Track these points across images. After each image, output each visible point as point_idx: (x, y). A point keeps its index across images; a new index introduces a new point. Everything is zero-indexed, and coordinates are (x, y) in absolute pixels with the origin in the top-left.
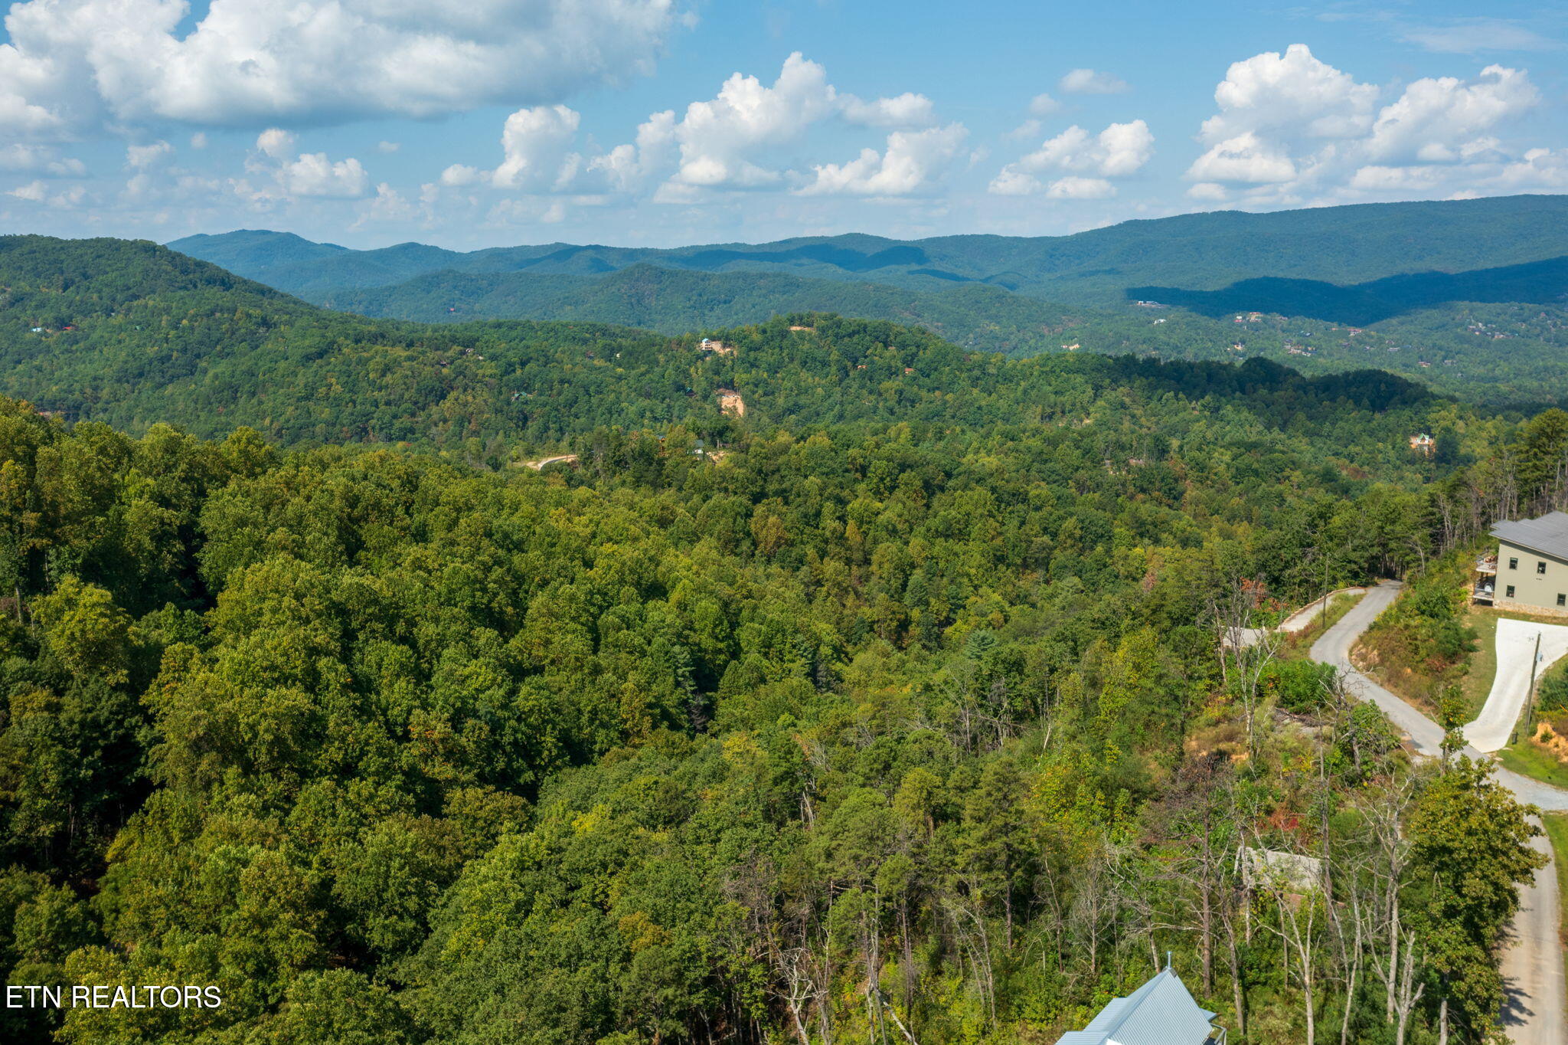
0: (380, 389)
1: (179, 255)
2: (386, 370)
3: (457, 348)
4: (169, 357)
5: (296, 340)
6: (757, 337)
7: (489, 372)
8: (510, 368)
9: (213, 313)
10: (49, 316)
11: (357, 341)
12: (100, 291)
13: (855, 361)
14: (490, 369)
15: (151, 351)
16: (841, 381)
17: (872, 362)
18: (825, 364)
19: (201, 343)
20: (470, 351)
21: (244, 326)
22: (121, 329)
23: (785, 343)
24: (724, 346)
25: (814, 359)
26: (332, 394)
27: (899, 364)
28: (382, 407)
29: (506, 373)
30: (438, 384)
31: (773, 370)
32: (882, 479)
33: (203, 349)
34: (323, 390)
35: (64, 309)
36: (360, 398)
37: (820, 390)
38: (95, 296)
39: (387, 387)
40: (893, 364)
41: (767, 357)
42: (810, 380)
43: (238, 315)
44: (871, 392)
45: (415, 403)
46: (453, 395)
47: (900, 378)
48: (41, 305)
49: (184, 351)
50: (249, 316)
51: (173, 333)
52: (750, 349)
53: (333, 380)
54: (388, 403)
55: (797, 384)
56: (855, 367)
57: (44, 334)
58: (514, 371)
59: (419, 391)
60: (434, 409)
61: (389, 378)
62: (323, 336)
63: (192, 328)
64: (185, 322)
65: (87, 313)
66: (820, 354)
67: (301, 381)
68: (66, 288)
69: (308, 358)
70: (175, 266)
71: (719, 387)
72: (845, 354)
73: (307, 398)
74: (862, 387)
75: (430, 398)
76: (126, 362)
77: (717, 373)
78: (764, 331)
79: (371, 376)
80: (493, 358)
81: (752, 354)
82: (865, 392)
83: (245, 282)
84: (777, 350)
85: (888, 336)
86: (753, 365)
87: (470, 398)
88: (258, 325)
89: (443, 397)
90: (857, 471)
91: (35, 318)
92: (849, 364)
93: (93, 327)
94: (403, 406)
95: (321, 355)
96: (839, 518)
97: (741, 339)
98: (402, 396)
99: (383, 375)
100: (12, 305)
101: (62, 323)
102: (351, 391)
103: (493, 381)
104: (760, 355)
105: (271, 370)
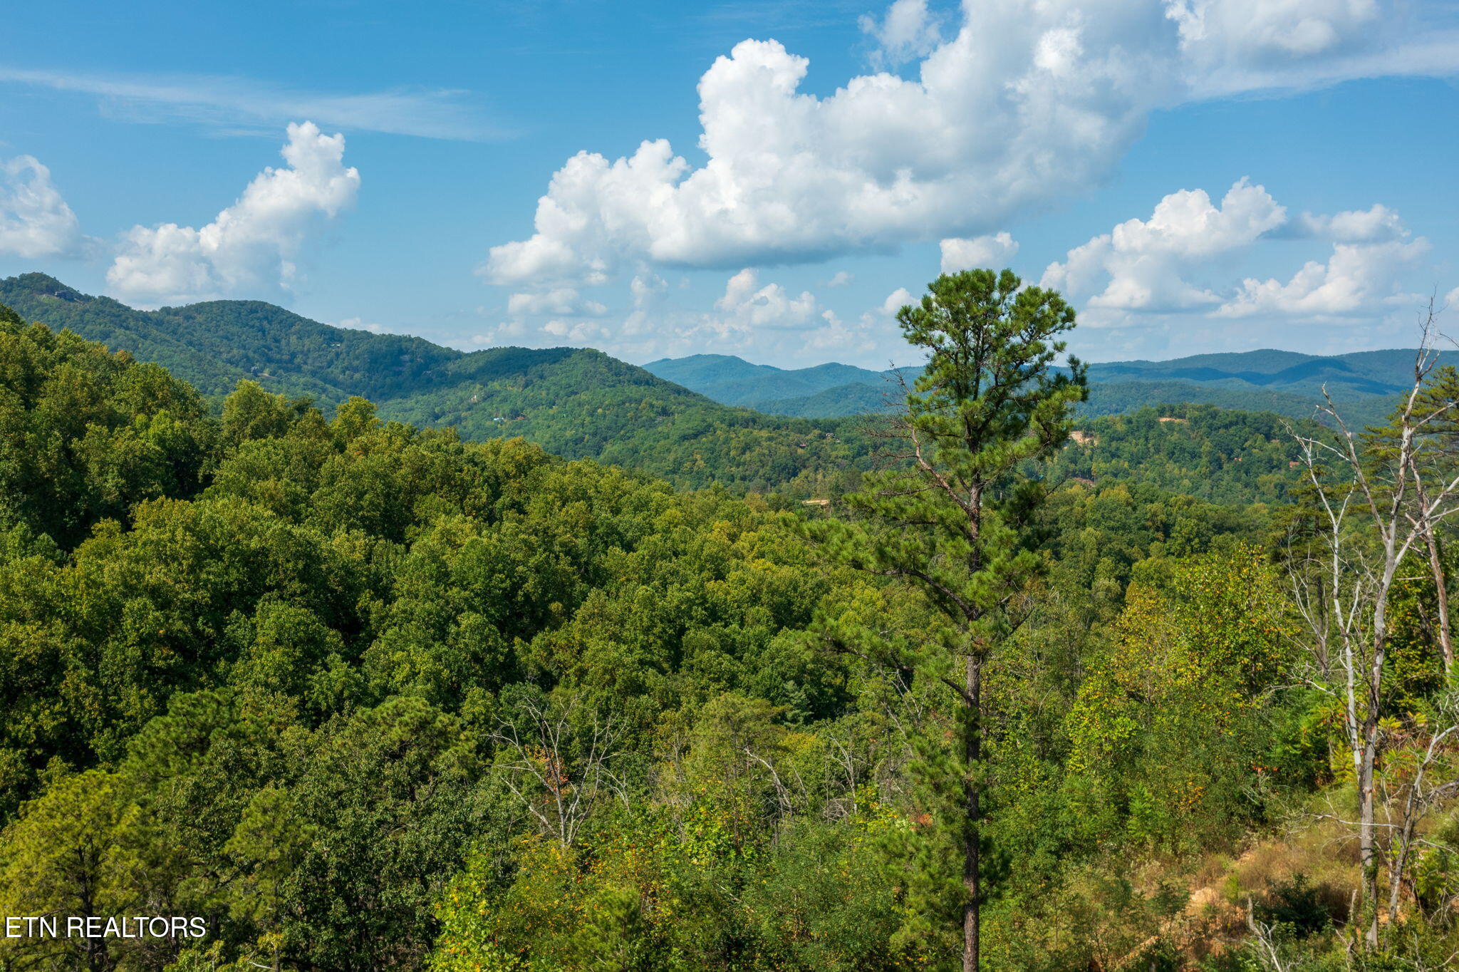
0: (738, 466)
1: (616, 360)
2: (746, 448)
3: (817, 432)
4: (582, 439)
5: (682, 422)
6: (1121, 427)
7: (842, 453)
8: (862, 451)
9: (624, 403)
10: (507, 408)
11: (731, 425)
12: (548, 389)
13: (1230, 453)
14: (843, 450)
15: (569, 434)
16: (1212, 473)
17: (1250, 454)
18: (1194, 455)
19: (609, 428)
20: (829, 435)
21: (646, 414)
22: (553, 417)
23: (1151, 434)
24: (1085, 436)
25: (1183, 450)
26: (695, 469)
27: (1283, 457)
28: (737, 481)
29: (859, 454)
30: (790, 463)
31: (1136, 460)
32: (1189, 540)
33: (610, 433)
34: (688, 465)
35: (519, 403)
36: (718, 473)
37: (1186, 482)
38: (544, 393)
39: (744, 463)
40: (1275, 456)
41: (1129, 447)
42: (1176, 471)
43: (643, 405)
44: (1247, 485)
45: (769, 479)
46: (804, 472)
47: (1283, 471)
48: (505, 400)
49: (595, 434)
50: (652, 406)
51: (588, 419)
52: (1112, 439)
53: (698, 457)
54: (743, 479)
55: (1161, 476)
56: (1230, 459)
57: (502, 423)
58: (866, 454)
59: (773, 468)
60: (784, 485)
61: (747, 456)
62: (704, 421)
63: (604, 416)
64: (600, 411)
65: (535, 406)
66: (1188, 445)
67: (671, 457)
68: (526, 386)
69: (685, 438)
70: (610, 370)
71: (1075, 475)
72: (1218, 445)
73: (674, 472)
74: (1238, 480)
75: (783, 475)
76: (548, 443)
77: (1074, 461)
78: (1130, 422)
79: (733, 453)
80: (848, 441)
81: (1114, 444)
82: (1239, 486)
83: (665, 383)
84: (1142, 441)
85: (1271, 428)
86: (1113, 456)
87: (820, 477)
88: (659, 414)
89: (795, 475)
90: (1157, 529)
91: (497, 409)
92: (1224, 456)
93: (536, 417)
94: (757, 480)
95: (696, 436)
96: (1118, 578)
97: (1104, 428)
98: (757, 472)
99: (743, 453)
100: (484, 400)
101: (515, 414)
102: (712, 466)
103: (845, 461)
104: (1123, 445)
105: (651, 448)
